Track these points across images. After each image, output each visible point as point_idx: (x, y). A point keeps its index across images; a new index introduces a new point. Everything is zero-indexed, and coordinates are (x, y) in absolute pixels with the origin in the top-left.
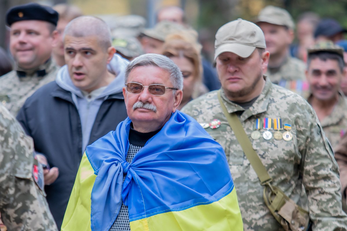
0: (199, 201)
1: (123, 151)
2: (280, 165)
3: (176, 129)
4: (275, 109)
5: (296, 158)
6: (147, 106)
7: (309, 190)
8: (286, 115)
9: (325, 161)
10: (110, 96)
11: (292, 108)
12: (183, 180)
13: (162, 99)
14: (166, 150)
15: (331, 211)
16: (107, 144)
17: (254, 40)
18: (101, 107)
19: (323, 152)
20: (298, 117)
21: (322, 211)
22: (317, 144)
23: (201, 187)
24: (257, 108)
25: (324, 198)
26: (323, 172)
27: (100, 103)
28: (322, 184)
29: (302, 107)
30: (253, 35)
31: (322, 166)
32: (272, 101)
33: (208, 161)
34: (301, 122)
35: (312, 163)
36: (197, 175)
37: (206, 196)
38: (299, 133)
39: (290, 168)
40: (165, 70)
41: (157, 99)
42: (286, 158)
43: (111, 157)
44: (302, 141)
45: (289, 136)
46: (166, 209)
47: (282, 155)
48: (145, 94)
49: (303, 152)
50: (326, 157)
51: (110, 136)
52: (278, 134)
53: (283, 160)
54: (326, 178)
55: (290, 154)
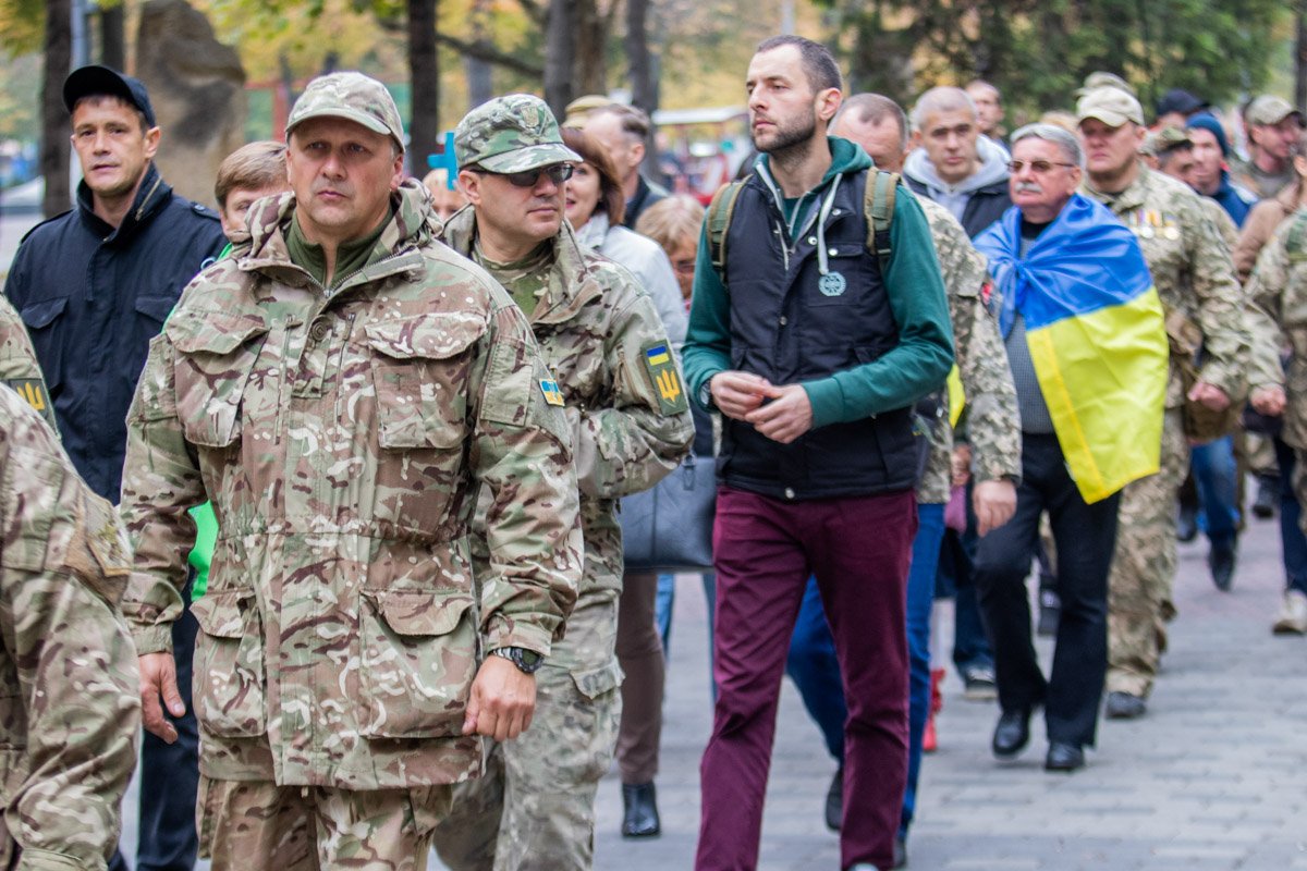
0: (1109, 302)
1: (1013, 247)
2: (1162, 269)
3: (1077, 216)
4: (1153, 201)
5: (1182, 261)
6: (1030, 186)
7: (1201, 301)
8: (1167, 208)
9: (1221, 264)
10: (979, 190)
11: (1175, 198)
12: (1091, 278)
13: (1050, 178)
14: (1066, 243)
15: (1233, 325)
16: (994, 239)
17: (1125, 109)
18: (968, 204)
19: (1217, 252)
20: (1183, 210)
21: (1221, 324)
22: (1209, 242)
23: (1113, 284)
24: (1130, 198)
25: (1222, 308)
26: (1219, 277)
27: (965, 199)
28: (1220, 292)
29: (1187, 197)
30: (1125, 103)
31: (1219, 269)
32: (1149, 190)
33: (1117, 252)
34: (1186, 215)
35: (1206, 266)
36: (1106, 271)
37: (1119, 295)
38: (1185, 229)
39: (1173, 273)
40: (1050, 142)
41: (1041, 177)
42: (1170, 260)
43: (1000, 254)
44: (1190, 240)
45: (1173, 233)
46: (1069, 314)
47: (1165, 256)
48: (1025, 172)
49: (1191, 253)
50: (1221, 258)
51: (997, 229)
52: (1159, 231)
53: (1165, 263)
54: (1225, 284)
55: (1174, 255)
